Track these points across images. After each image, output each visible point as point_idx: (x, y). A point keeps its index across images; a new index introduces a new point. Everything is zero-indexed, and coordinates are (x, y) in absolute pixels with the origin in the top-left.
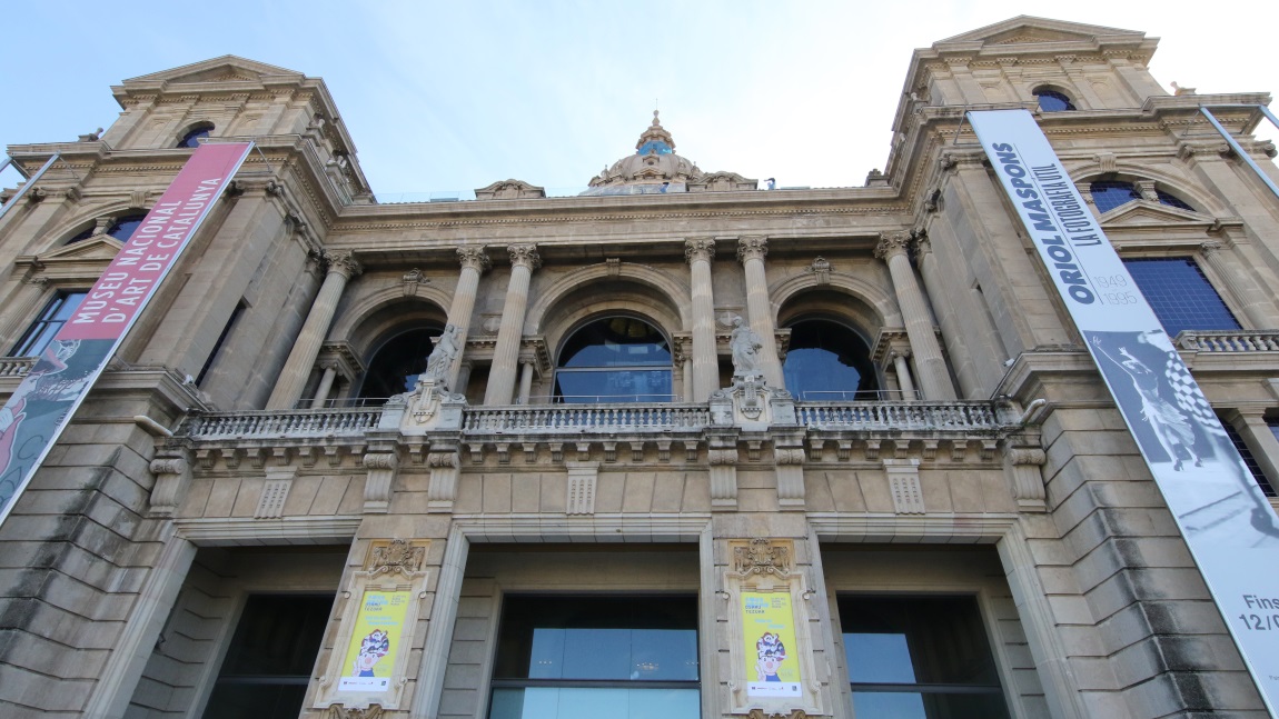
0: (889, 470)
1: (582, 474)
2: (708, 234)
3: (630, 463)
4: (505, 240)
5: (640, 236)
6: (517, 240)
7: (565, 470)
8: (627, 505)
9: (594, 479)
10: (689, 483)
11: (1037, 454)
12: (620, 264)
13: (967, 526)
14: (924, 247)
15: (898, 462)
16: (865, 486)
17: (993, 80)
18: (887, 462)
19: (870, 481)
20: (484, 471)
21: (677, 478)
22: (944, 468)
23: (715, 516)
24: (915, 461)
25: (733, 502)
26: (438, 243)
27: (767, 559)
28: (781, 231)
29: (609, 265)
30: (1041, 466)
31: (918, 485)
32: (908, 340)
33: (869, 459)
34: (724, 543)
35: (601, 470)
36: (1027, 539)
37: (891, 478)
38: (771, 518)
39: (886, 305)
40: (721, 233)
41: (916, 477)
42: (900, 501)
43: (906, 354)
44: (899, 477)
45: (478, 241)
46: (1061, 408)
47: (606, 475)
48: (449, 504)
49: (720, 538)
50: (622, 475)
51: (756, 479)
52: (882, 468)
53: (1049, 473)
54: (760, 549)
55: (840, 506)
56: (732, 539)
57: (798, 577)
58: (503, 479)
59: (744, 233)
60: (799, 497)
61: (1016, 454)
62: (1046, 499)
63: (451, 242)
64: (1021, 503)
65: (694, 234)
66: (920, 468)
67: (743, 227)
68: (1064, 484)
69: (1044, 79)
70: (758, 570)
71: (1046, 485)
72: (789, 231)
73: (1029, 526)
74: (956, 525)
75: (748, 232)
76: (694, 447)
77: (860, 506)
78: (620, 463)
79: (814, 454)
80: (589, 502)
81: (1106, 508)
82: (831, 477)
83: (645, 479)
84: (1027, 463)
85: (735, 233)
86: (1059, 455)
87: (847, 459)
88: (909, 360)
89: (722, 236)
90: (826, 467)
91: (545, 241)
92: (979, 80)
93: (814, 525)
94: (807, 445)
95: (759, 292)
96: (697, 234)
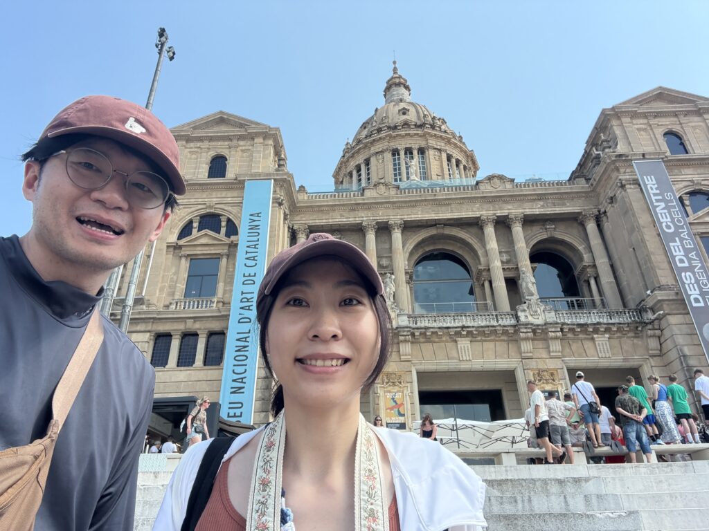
0: (596, 339)
1: (464, 343)
2: (492, 212)
3: (483, 338)
4: (385, 217)
5: (456, 214)
6: (392, 217)
7: (456, 342)
8: (485, 356)
9: (469, 345)
10: (510, 345)
11: (658, 332)
12: (443, 228)
13: (628, 362)
14: (604, 219)
15: (599, 336)
16: (586, 346)
17: (643, 126)
18: (595, 336)
19: (588, 344)
20: (419, 343)
21: (505, 344)
22: (618, 337)
23: (523, 361)
24: (607, 336)
25: (531, 354)
26: (351, 219)
27: (548, 377)
28: (531, 210)
29: (437, 228)
30: (659, 337)
31: (608, 346)
32: (596, 268)
33: (587, 335)
34: (529, 371)
35: (471, 341)
36: (652, 367)
37: (597, 343)
38: (547, 360)
39: (584, 248)
40: (499, 212)
41: (607, 342)
42: (601, 352)
43: (595, 275)
44: (600, 342)
45: (371, 218)
46: (669, 314)
47: (473, 343)
48: (410, 357)
49: (528, 369)
50: (480, 343)
51: (540, 344)
52: (593, 339)
53: (662, 340)
54: (545, 373)
55: (576, 355)
56: (532, 369)
57: (562, 384)
58: (429, 346)
59: (511, 211)
60: (559, 352)
61: (650, 332)
62: (661, 350)
63: (357, 219)
64: (650, 352)
65: (484, 212)
66: (609, 338)
67: (510, 207)
68: (668, 345)
69: (670, 127)
70: (545, 382)
71: (661, 344)
72: (534, 210)
73: (653, 362)
74: (623, 362)
75: (513, 211)
76: (512, 332)
77: (584, 354)
78: (479, 338)
79: (564, 333)
80: (469, 356)
81: (684, 356)
82: (571, 342)
83: (491, 345)
84: (654, 336)
85: (506, 211)
86: (667, 333)
87: (578, 335)
88: (597, 279)
89: (499, 213)
90: (568, 338)
91: (407, 218)
92: (636, 126)
93: (565, 363)
94: (562, 330)
95: (521, 244)
96: (487, 212)
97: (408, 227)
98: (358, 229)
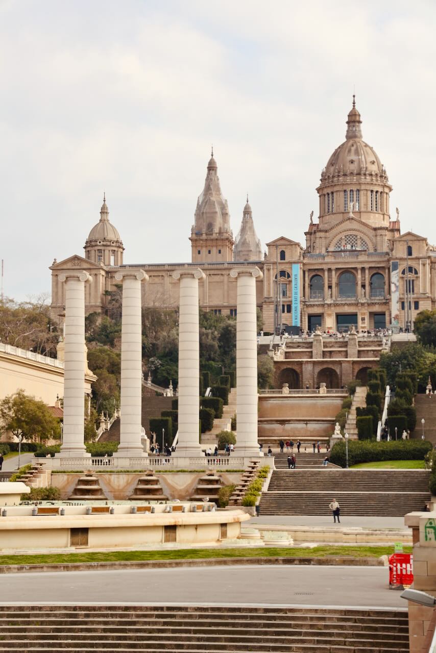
5: (350, 266)
6: (332, 267)
7: (344, 306)
8: (350, 309)
9: (347, 307)
10: (356, 307)
16: (373, 307)
22: (381, 306)
23: (359, 311)
25: (361, 309)
28: (371, 265)
29: (346, 270)
38: (364, 310)
40: (362, 266)
42: (377, 309)
44: (376, 306)
48: (333, 310)
51: (363, 307)
55: (371, 309)
56: (361, 313)
57: (366, 315)
58: (338, 307)
60: (367, 308)
63: (322, 267)
67: (366, 264)
69: (409, 245)
74: (381, 311)
76: (357, 304)
80: (347, 310)
83: (352, 307)
90: (370, 306)
93: (368, 311)
95: (367, 276)
96: (359, 266)
97: (337, 269)
98: (322, 270)
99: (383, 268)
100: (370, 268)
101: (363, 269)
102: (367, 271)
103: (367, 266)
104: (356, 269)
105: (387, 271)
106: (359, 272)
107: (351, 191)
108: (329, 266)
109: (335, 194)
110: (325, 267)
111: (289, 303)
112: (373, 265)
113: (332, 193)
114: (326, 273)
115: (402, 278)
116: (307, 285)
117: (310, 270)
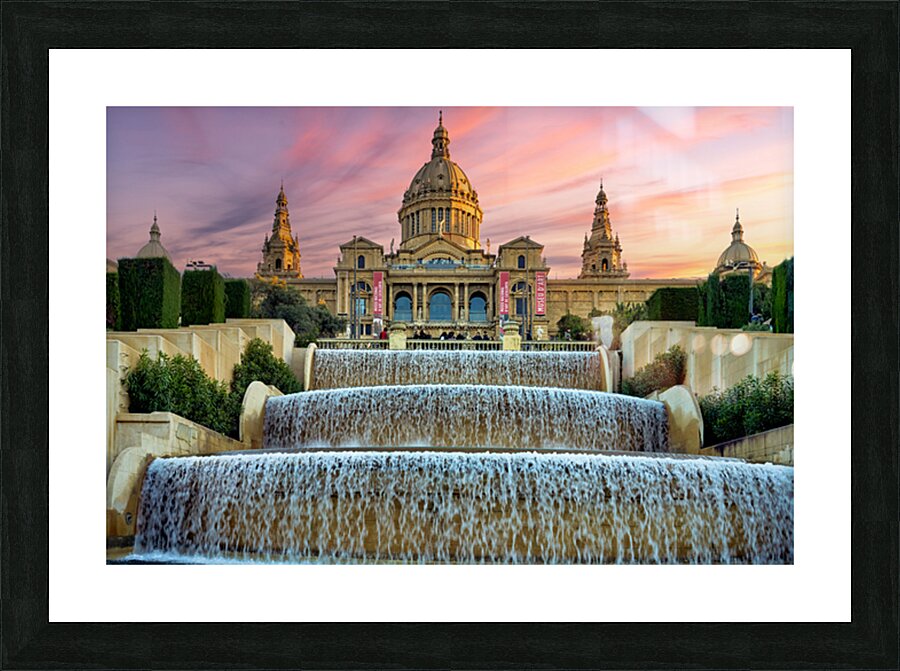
5: (446, 281)
6: (423, 281)
12: (441, 285)
17: (513, 253)
26: (408, 281)
28: (471, 281)
40: (461, 281)
45: (416, 281)
63: (411, 281)
69: (521, 253)
91: (428, 281)
92: (510, 253)
95: (466, 295)
96: (457, 281)
97: (429, 285)
98: (411, 285)
99: (487, 285)
100: (471, 285)
101: (462, 286)
102: (466, 289)
103: (466, 281)
104: (452, 285)
105: (491, 289)
106: (457, 289)
107: (440, 209)
108: (420, 280)
109: (421, 213)
110: (414, 281)
111: (369, 323)
112: (474, 281)
113: (418, 213)
114: (415, 289)
115: (513, 295)
116: (391, 303)
117: (395, 285)
